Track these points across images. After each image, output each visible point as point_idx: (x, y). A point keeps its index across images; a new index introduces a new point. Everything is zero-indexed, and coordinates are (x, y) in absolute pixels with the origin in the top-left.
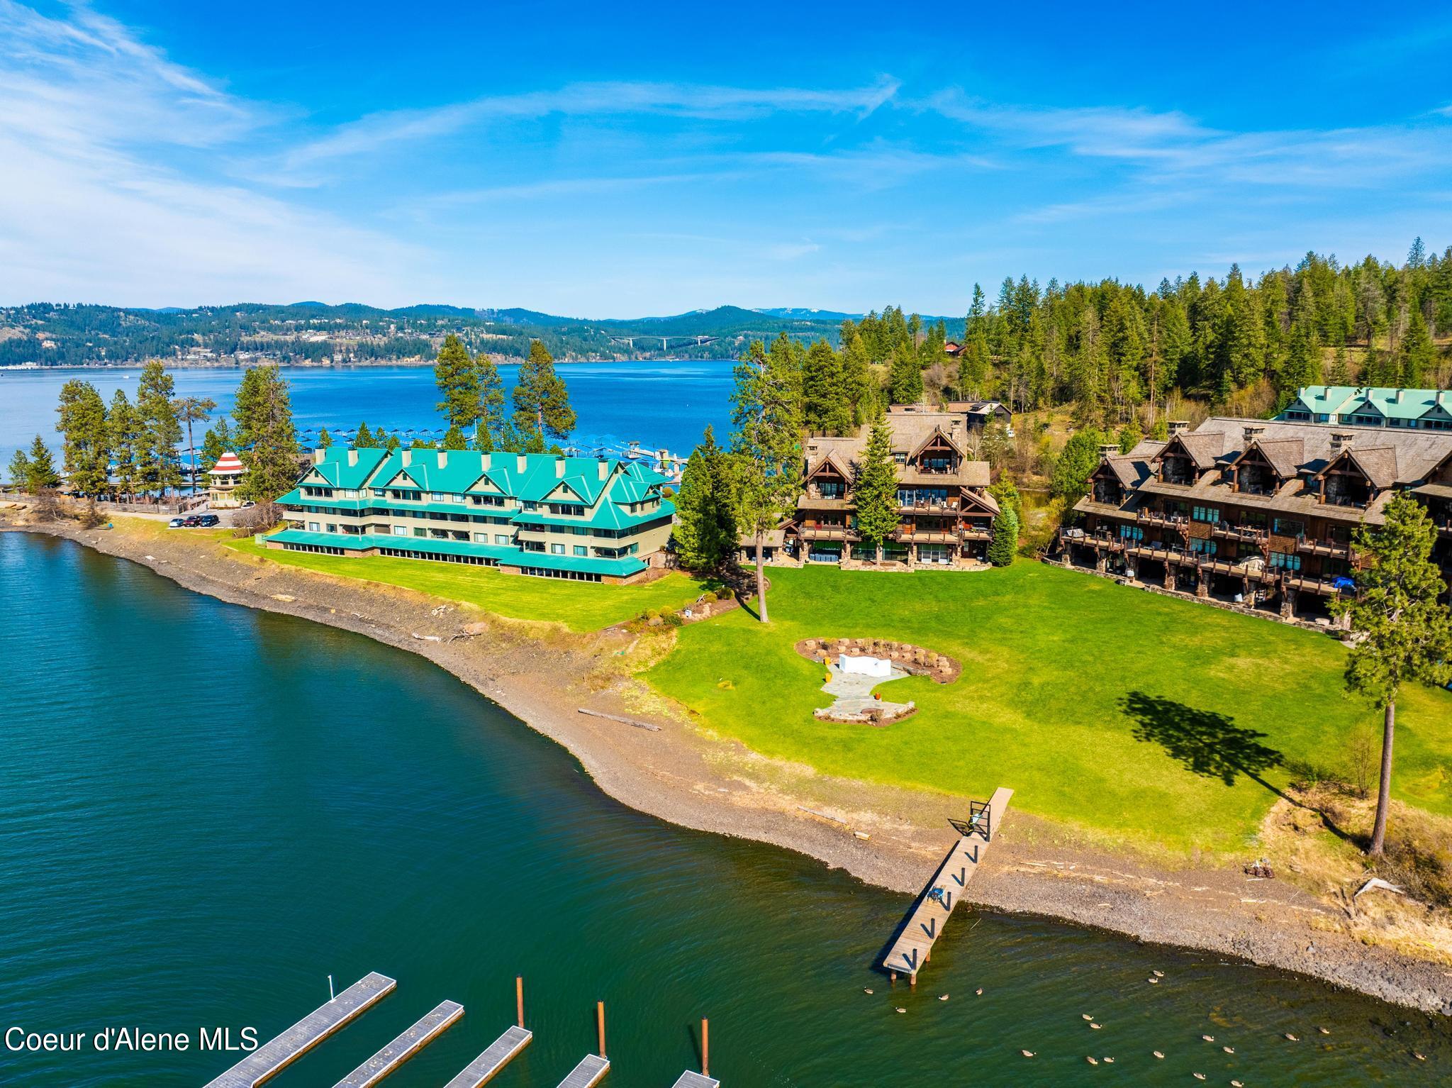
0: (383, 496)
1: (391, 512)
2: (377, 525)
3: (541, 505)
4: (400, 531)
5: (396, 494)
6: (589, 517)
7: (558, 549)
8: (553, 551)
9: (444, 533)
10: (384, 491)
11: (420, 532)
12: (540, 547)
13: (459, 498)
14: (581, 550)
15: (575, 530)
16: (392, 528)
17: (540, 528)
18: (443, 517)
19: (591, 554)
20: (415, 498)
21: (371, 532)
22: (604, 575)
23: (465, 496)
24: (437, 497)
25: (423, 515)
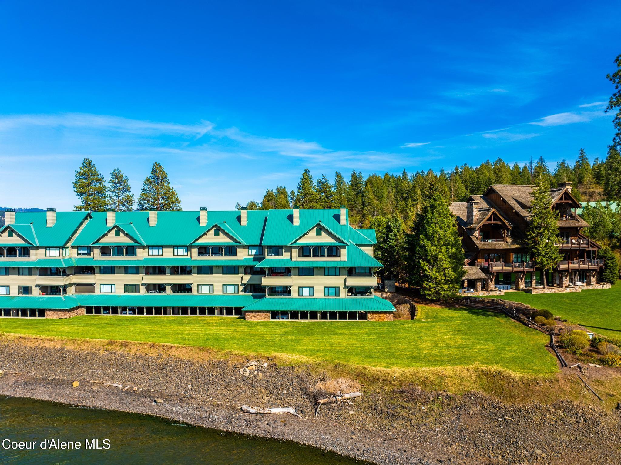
0: (89, 254)
1: (97, 270)
2: (78, 285)
3: (289, 249)
4: (107, 289)
5: (105, 250)
6: (343, 257)
7: (306, 292)
8: (301, 294)
9: (161, 288)
10: (90, 249)
11: (130, 288)
12: (287, 291)
13: (181, 251)
14: (332, 291)
15: (325, 271)
16: (97, 287)
17: (286, 272)
18: (161, 270)
19: (344, 293)
20: (127, 254)
21: (71, 291)
22: (370, 312)
23: (188, 248)
24: (155, 252)
25: (137, 270)
